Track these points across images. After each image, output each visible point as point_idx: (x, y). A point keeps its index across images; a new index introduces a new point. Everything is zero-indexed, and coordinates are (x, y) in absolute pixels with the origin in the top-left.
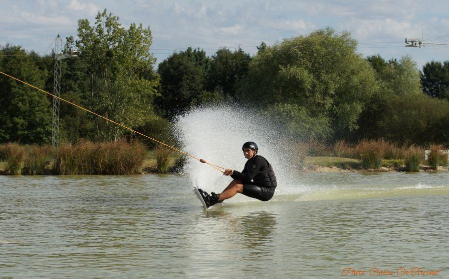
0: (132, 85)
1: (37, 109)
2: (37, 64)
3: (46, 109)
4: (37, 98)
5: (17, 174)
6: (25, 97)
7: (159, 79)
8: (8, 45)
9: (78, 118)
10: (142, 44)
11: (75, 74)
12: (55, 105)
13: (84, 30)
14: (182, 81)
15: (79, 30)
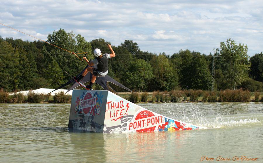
0: (241, 67)
1: (206, 75)
2: (205, 59)
3: (209, 76)
4: (206, 72)
5: (206, 102)
6: (202, 71)
7: (251, 64)
8: (193, 51)
9: (221, 79)
10: (244, 51)
11: (220, 63)
12: (213, 74)
13: (223, 46)
14: (259, 65)
15: (221, 46)
